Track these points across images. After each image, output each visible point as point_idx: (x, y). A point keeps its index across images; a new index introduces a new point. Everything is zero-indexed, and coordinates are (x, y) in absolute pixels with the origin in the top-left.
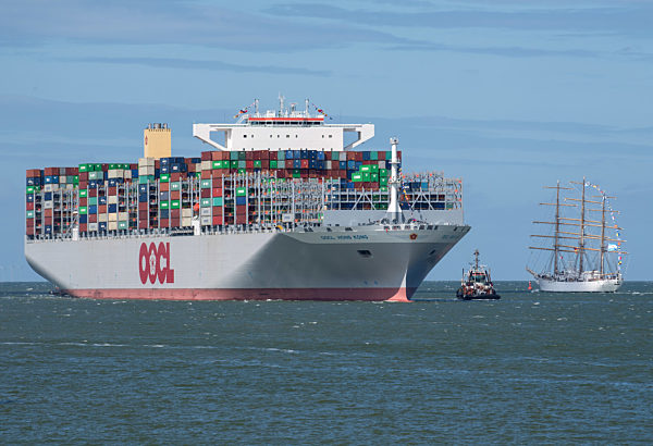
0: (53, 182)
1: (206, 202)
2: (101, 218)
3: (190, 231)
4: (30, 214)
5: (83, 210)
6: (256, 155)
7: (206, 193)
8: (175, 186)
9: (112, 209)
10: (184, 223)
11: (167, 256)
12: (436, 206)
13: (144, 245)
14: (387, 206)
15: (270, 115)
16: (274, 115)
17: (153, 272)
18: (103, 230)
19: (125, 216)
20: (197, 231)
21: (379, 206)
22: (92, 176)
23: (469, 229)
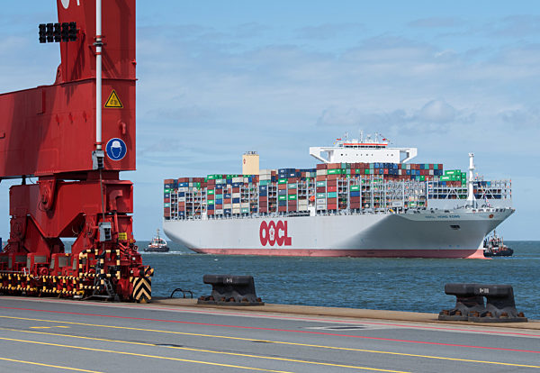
0: (185, 186)
1: (321, 195)
2: (226, 206)
3: (307, 213)
4: (167, 205)
5: (211, 202)
6: (357, 165)
7: (321, 190)
8: (292, 186)
9: (236, 201)
10: (300, 208)
11: (285, 229)
12: (496, 197)
13: (264, 223)
14: (466, 197)
15: (355, 142)
16: (356, 142)
17: (272, 239)
18: (228, 214)
19: (247, 205)
20: (313, 213)
21: (461, 197)
22: (218, 182)
23: (513, 211)
